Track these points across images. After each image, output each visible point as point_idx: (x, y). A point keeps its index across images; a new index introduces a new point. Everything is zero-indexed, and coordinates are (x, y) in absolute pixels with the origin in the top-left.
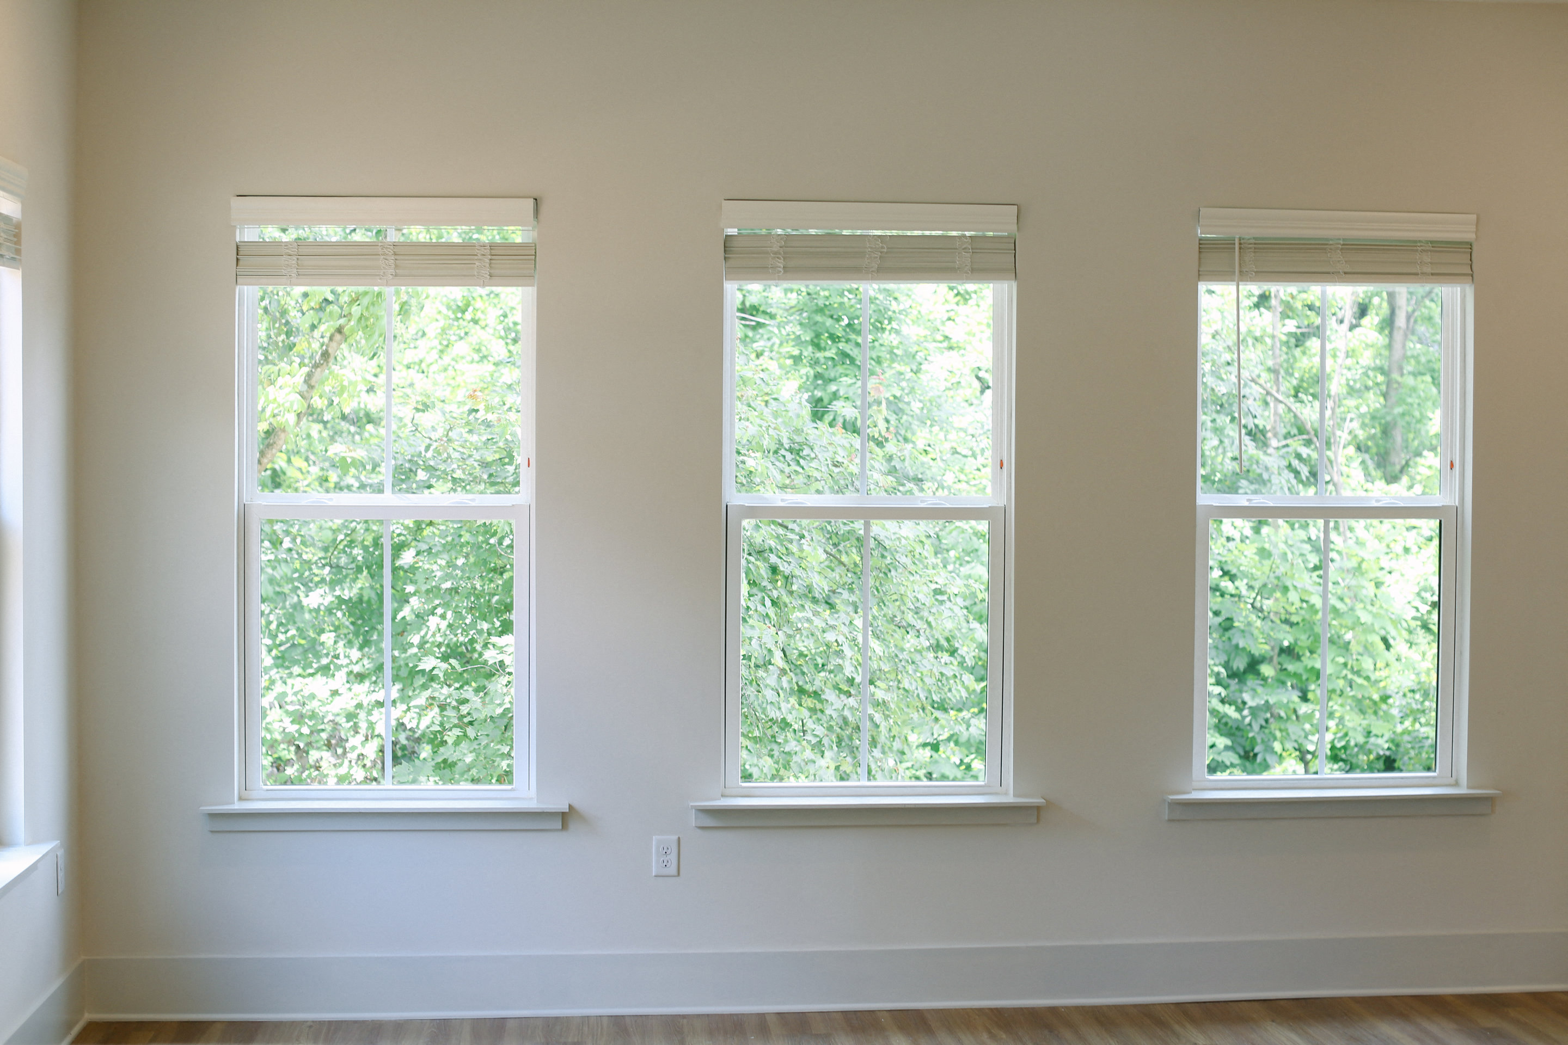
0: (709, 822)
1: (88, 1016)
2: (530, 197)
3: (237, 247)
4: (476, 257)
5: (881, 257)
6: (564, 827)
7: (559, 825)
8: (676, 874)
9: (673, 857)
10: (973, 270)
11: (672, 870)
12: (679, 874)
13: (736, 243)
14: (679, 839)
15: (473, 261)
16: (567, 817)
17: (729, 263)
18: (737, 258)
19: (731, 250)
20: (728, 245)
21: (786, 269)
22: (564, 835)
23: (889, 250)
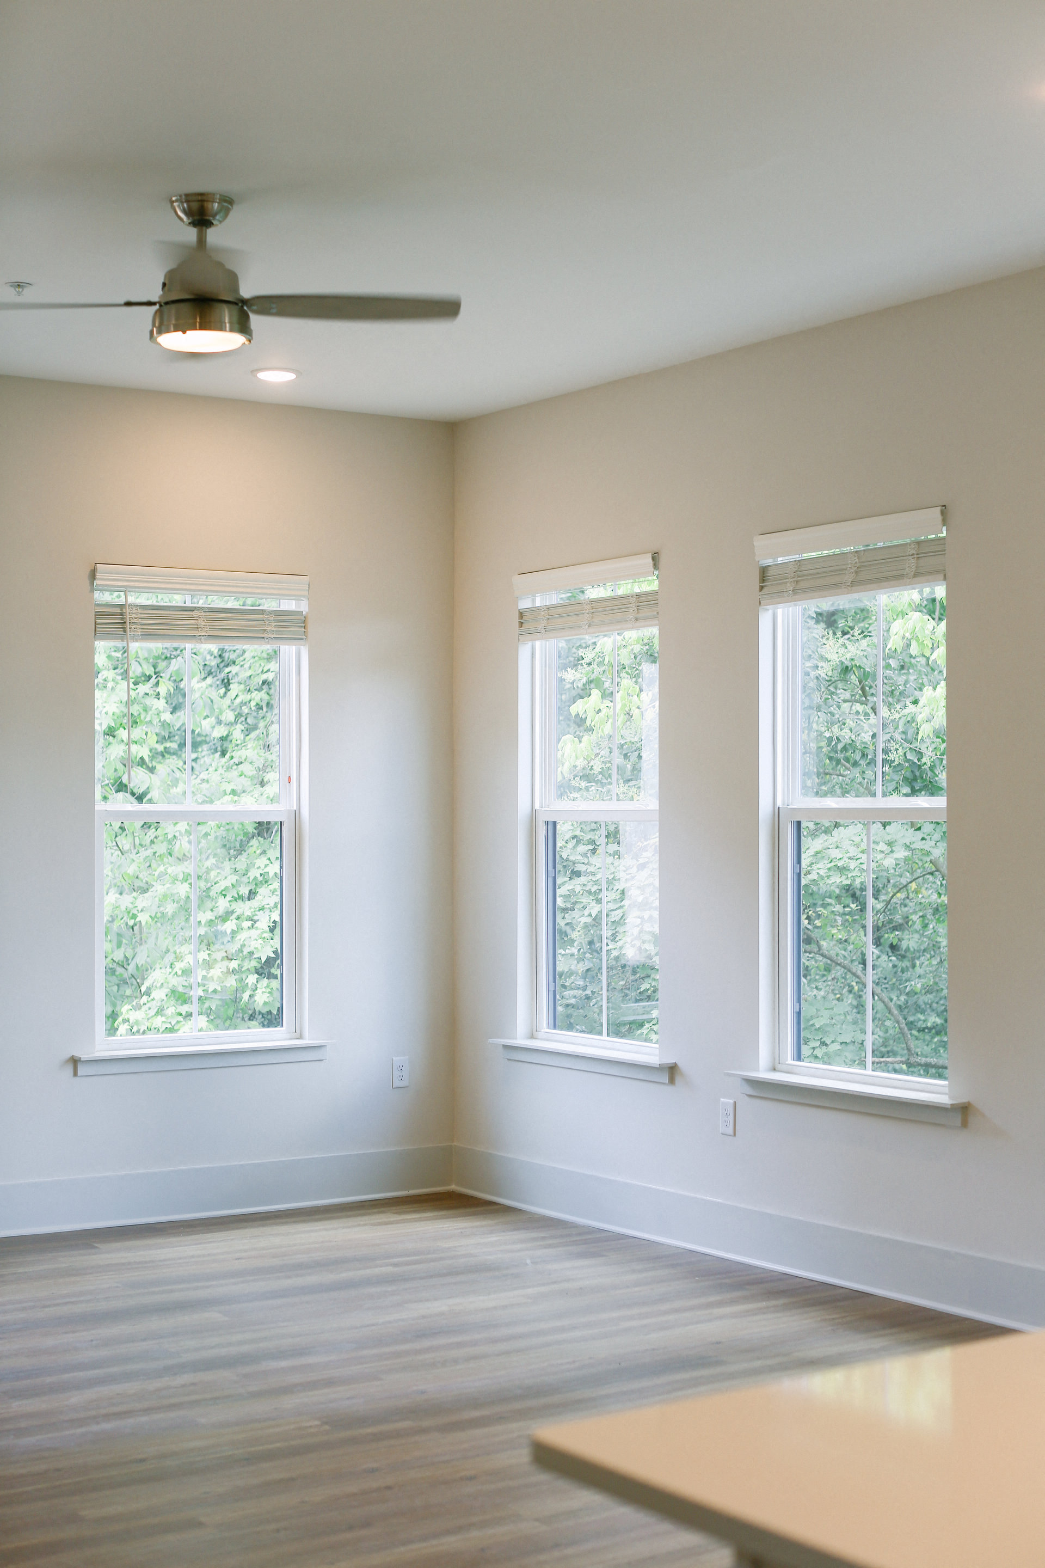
0: (752, 1090)
1: (453, 1187)
2: (650, 553)
3: (521, 615)
4: (630, 606)
5: (856, 572)
6: (672, 1081)
7: (668, 1080)
8: (733, 1134)
9: (732, 1119)
11: (730, 1131)
12: (735, 1135)
13: (771, 572)
14: (735, 1102)
15: (627, 610)
16: (672, 1071)
17: (765, 591)
18: (772, 585)
19: (767, 580)
20: (764, 573)
21: (795, 592)
22: (670, 1088)
23: (863, 564)
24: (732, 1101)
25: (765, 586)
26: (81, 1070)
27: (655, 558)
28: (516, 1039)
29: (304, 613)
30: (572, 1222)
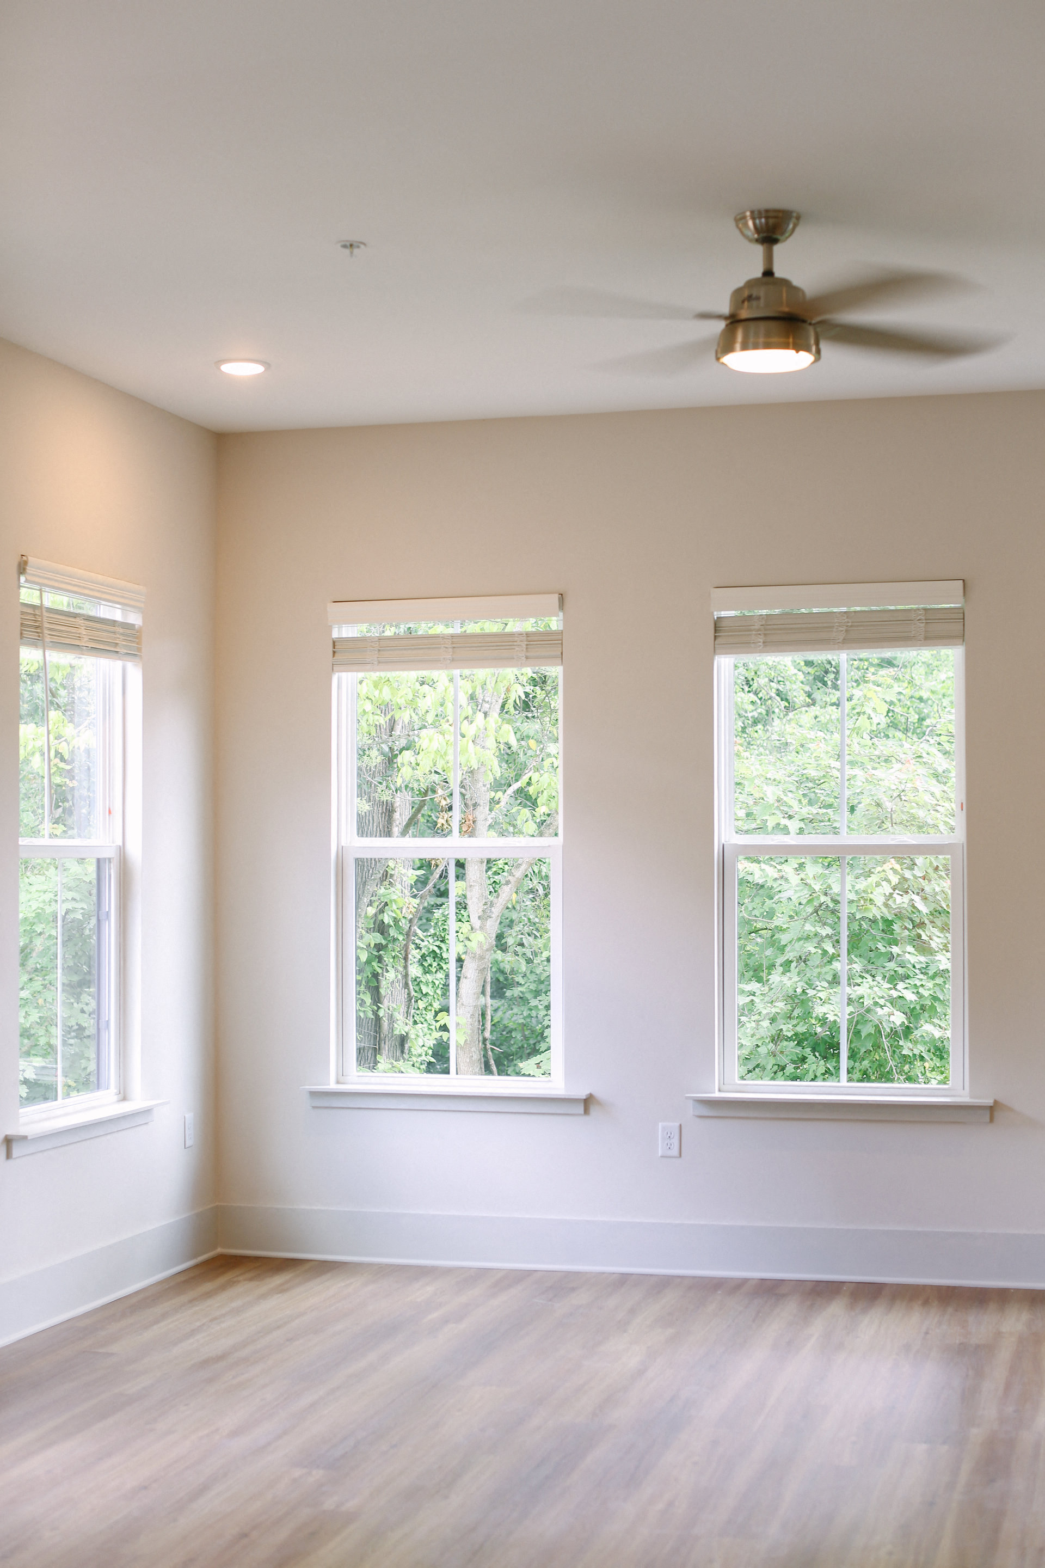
0: (705, 1111)
1: (220, 1250)
2: (556, 593)
3: (334, 642)
4: (515, 643)
5: (847, 631)
6: (586, 1111)
7: (581, 1110)
8: (678, 1156)
9: (676, 1141)
10: (926, 638)
11: (675, 1152)
12: (680, 1156)
13: (724, 624)
14: (681, 1125)
15: (513, 647)
16: (588, 1103)
17: (719, 641)
18: (725, 636)
19: (720, 630)
20: (718, 626)
21: (766, 644)
22: (586, 1118)
23: (853, 624)
24: (677, 1124)
25: (719, 636)
26: (16, 1151)
27: (562, 597)
28: (329, 1085)
29: (136, 626)
30: (426, 1266)
